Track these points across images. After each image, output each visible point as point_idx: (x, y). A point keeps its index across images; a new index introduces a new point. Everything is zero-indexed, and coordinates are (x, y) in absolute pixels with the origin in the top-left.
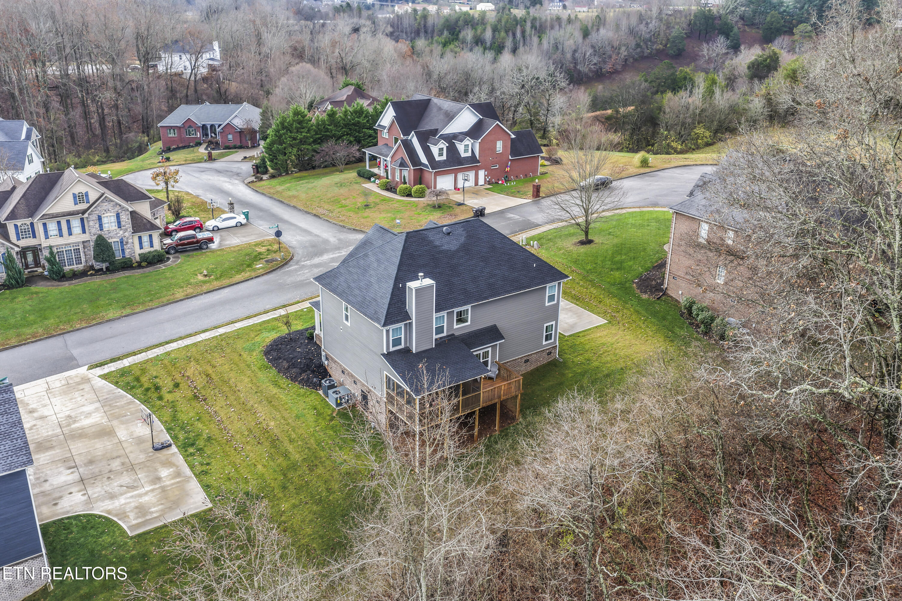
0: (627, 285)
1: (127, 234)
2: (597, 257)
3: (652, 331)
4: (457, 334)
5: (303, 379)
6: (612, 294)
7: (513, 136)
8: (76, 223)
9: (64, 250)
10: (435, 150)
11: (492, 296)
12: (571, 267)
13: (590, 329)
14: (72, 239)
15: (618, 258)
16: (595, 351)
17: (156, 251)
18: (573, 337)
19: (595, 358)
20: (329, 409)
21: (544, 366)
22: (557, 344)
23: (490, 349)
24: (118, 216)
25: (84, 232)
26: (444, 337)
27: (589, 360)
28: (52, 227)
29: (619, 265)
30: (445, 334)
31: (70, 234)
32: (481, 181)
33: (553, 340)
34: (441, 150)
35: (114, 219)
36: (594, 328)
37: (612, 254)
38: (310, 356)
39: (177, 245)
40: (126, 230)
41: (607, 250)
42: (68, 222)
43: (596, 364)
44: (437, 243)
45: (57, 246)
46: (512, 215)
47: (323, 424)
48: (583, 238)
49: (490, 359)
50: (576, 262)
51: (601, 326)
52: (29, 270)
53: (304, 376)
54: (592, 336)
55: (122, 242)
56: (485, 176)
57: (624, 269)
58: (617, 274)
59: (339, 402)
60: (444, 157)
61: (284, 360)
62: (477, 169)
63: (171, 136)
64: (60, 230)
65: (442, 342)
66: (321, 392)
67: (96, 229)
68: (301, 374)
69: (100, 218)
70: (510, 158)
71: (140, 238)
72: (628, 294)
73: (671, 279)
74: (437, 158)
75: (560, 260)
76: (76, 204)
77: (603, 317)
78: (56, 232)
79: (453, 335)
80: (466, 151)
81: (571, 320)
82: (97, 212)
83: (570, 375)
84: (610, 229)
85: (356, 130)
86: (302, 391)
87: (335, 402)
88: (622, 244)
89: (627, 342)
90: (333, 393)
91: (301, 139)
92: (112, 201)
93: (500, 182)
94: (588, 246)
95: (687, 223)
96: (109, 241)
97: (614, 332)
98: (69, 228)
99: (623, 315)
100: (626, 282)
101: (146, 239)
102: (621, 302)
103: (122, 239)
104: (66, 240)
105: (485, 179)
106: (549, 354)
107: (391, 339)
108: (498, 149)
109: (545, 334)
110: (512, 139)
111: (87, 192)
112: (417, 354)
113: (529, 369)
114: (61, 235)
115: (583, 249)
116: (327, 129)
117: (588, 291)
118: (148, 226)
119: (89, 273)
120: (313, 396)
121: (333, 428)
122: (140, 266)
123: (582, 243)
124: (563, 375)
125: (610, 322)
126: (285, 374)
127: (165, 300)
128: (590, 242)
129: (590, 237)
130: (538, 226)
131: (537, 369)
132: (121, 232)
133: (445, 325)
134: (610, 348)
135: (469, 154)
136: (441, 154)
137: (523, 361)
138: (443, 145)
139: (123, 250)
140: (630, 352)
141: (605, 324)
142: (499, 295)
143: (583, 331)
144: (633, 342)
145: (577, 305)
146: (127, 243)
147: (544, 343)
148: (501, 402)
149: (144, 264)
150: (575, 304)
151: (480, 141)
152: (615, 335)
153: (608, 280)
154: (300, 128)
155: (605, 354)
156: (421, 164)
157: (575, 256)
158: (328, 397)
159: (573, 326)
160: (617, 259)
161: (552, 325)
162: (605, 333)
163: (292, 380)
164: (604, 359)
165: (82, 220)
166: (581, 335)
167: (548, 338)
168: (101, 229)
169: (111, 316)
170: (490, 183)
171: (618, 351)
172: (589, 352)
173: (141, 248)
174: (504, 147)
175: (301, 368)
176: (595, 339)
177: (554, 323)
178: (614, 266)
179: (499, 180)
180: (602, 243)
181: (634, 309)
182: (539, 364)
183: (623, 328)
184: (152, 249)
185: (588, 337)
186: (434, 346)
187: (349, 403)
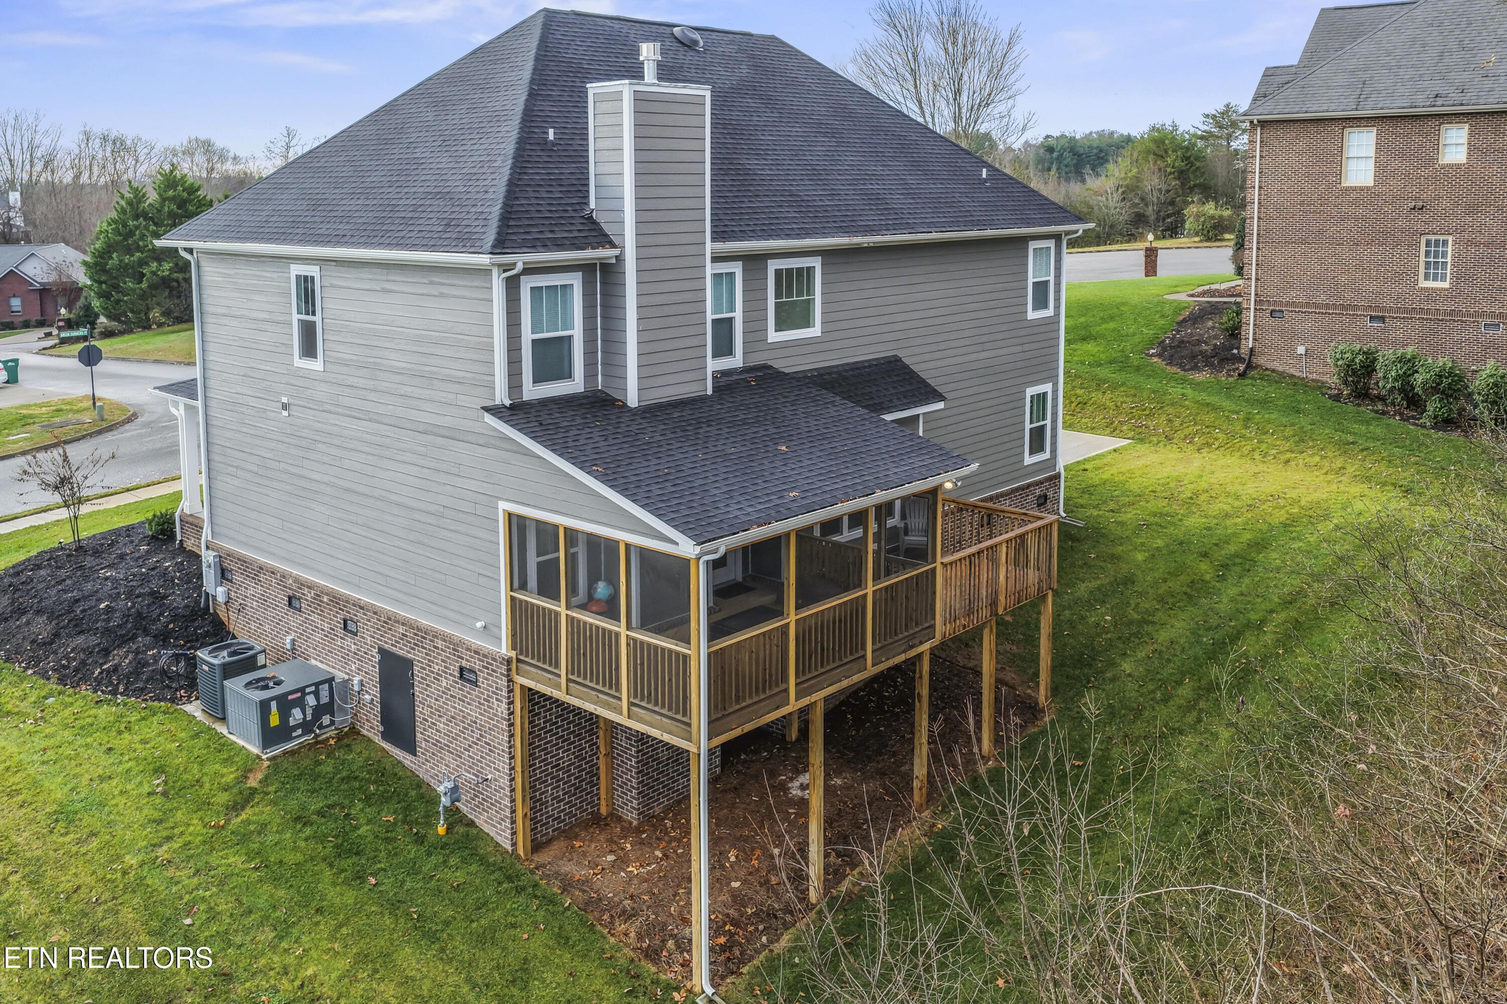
0: (1136, 361)
3: (1287, 439)
4: (780, 361)
5: (116, 669)
11: (887, 229)
13: (1102, 455)
20: (227, 761)
22: (1061, 467)
26: (738, 370)
27: (1165, 515)
30: (739, 359)
33: (1048, 454)
36: (1108, 453)
38: (154, 585)
47: (196, 826)
51: (1122, 448)
53: (123, 658)
54: (1122, 466)
59: (274, 721)
61: (39, 612)
65: (736, 382)
66: (194, 709)
68: (106, 652)
73: (1267, 321)
83: (1140, 557)
87: (255, 728)
89: (1237, 470)
90: (248, 685)
95: (1301, 145)
99: (1170, 420)
102: (1145, 393)
106: (1042, 501)
107: (527, 336)
109: (1028, 425)
112: (650, 412)
120: (152, 728)
121: (243, 838)
125: (1141, 440)
126: (33, 662)
133: (738, 316)
140: (1268, 486)
141: (1131, 445)
142: (910, 227)
144: (1252, 468)
147: (1028, 460)
158: (223, 719)
161: (1045, 396)
163: (62, 681)
167: (1035, 442)
175: (107, 631)
177: (1047, 389)
181: (1196, 402)
185: (1115, 469)
186: (710, 392)
187: (321, 727)
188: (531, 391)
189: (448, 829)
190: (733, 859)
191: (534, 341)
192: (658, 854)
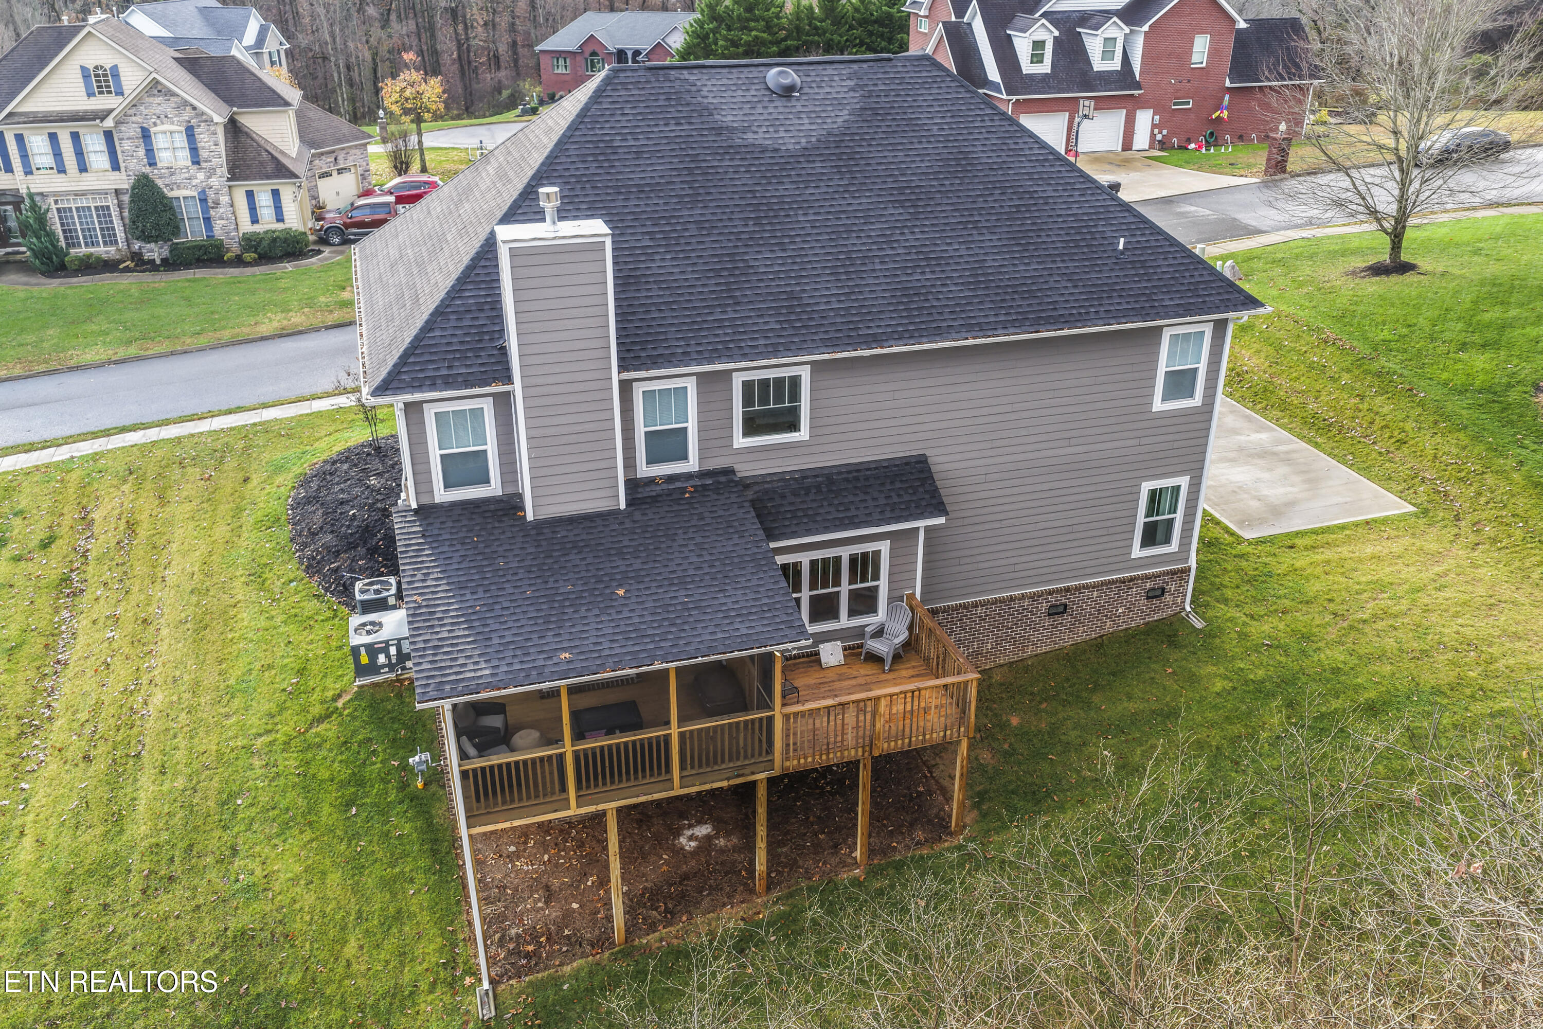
0: (1514, 395)
1: (214, 182)
2: (1418, 307)
4: (746, 469)
6: (1448, 418)
7: (1242, 25)
8: (94, 144)
9: (73, 206)
10: (1022, 45)
11: (900, 337)
12: (1319, 330)
13: (1343, 527)
14: (88, 182)
15: (1492, 314)
16: (1341, 609)
17: (287, 231)
18: (1267, 548)
19: (1333, 634)
20: (339, 678)
21: (1129, 637)
22: (1193, 562)
23: (884, 547)
24: (190, 133)
25: (116, 166)
26: (689, 476)
27: (1307, 637)
28: (38, 143)
29: (1491, 335)
30: (692, 464)
31: (83, 169)
32: (1141, 140)
33: (1174, 546)
34: (1038, 45)
35: (181, 140)
36: (1357, 525)
37: (1475, 302)
39: (347, 226)
40: (211, 172)
41: (1457, 292)
42: (75, 137)
43: (1337, 656)
44: (729, 118)
45: (55, 194)
46: (1193, 208)
47: (290, 726)
48: (1385, 257)
49: (883, 584)
50: (1342, 318)
51: (1385, 521)
52: (10, 250)
54: (1345, 551)
55: (203, 201)
56: (1154, 126)
57: (1510, 345)
58: (1480, 361)
59: (364, 660)
60: (1045, 68)
62: (1132, 105)
63: (560, 71)
64: (57, 154)
65: (670, 493)
67: (140, 160)
68: (337, 554)
69: (146, 135)
70: (1228, 84)
71: (250, 195)
72: (1511, 423)
74: (1027, 68)
75: (1291, 310)
76: (90, 94)
77: (1401, 495)
78: (49, 160)
79: (729, 472)
80: (1107, 54)
81: (1282, 490)
82: (137, 119)
84: (1480, 241)
85: (882, 36)
86: (312, 606)
88: (1513, 278)
89: (1481, 590)
90: (359, 627)
91: (748, 44)
92: (174, 94)
93: (1192, 146)
94: (1394, 278)
96: (171, 194)
97: (1433, 547)
98: (80, 154)
99: (1479, 494)
100: (1509, 386)
101: (264, 199)
102: (1480, 449)
103: (203, 192)
104: (71, 181)
105: (1153, 135)
106: (1156, 594)
107: (435, 454)
108: (1195, 58)
109: (1141, 519)
110: (1239, 32)
111: (115, 68)
112: (540, 525)
113: (1067, 640)
114: (62, 170)
115: (1375, 286)
116: (816, 28)
117: (1365, 406)
118: (270, 168)
119: (121, 267)
121: (308, 747)
122: (239, 261)
123: (1378, 270)
124: (1193, 679)
125: (1426, 512)
127: (226, 335)
128: (1405, 268)
129: (1405, 257)
130: (1258, 232)
131: (1098, 645)
132: (201, 176)
133: (692, 426)
134: (1404, 605)
135: (1115, 65)
136: (1037, 58)
137: (1044, 606)
138: (1046, 33)
139: (208, 220)
140: (1483, 627)
141: (1403, 517)
142: (938, 333)
143: (1314, 532)
144: (1506, 591)
145: (1317, 445)
146: (217, 203)
147: (1137, 552)
148: (876, 760)
149: (249, 256)
150: (1309, 441)
151: (1146, 28)
152: (1437, 558)
153: (1445, 376)
154: (748, 20)
155: (1380, 625)
156: (985, 82)
157: (1342, 302)
159: (1277, 511)
160: (1487, 317)
161: (1176, 489)
162: (1397, 547)
163: (307, 570)
164: (1369, 643)
165: (109, 136)
166: (1299, 542)
167: (1153, 535)
168: (152, 164)
169: (89, 356)
170: (1163, 145)
171: (1434, 617)
172: (1315, 608)
173: (255, 220)
174: (1214, 52)
176: (1349, 565)
177: (1183, 482)
178: (1476, 338)
179: (1189, 141)
180: (1444, 274)
181: (1528, 477)
182: (1109, 627)
183: (1473, 538)
184: (280, 226)
185: (1328, 554)
186: (623, 506)
187: (404, 668)
188: (441, 495)
189: (425, 784)
190: (589, 883)
191: (442, 456)
192: (546, 857)
